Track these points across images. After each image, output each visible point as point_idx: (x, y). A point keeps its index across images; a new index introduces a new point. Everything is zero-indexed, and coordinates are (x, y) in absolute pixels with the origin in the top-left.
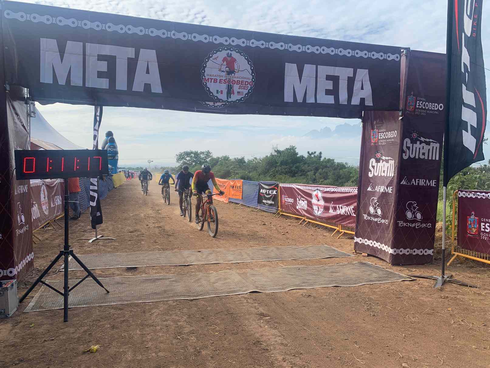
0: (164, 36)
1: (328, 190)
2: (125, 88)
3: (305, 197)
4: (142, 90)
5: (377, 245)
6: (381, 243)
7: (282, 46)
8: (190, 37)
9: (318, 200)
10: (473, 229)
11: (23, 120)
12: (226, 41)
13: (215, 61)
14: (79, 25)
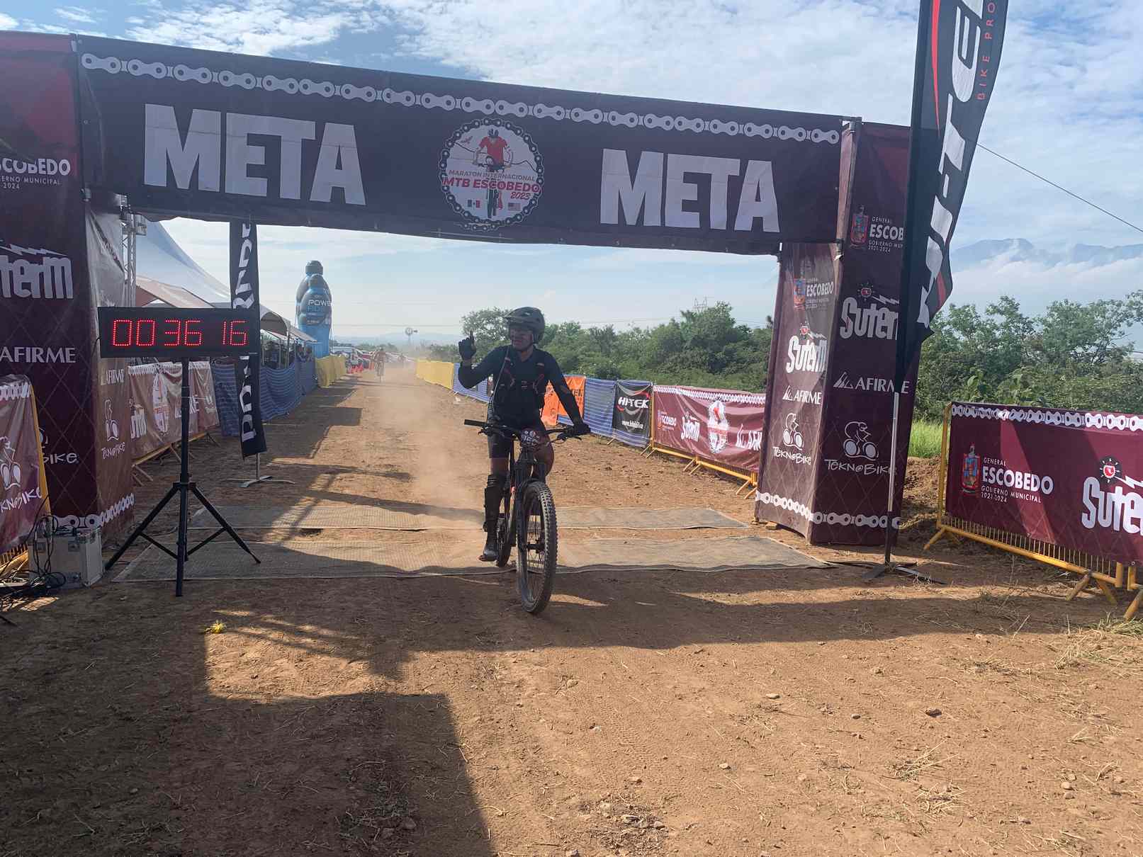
0: (371, 99)
1: (735, 399)
2: (297, 196)
3: (696, 413)
4: (326, 198)
5: (794, 506)
6: (800, 504)
7: (596, 116)
8: (419, 100)
9: (719, 422)
10: (971, 479)
11: (116, 250)
12: (488, 107)
13: (466, 145)
14: (215, 80)
